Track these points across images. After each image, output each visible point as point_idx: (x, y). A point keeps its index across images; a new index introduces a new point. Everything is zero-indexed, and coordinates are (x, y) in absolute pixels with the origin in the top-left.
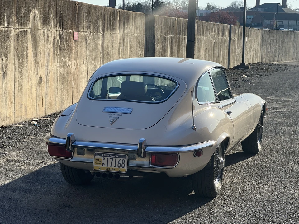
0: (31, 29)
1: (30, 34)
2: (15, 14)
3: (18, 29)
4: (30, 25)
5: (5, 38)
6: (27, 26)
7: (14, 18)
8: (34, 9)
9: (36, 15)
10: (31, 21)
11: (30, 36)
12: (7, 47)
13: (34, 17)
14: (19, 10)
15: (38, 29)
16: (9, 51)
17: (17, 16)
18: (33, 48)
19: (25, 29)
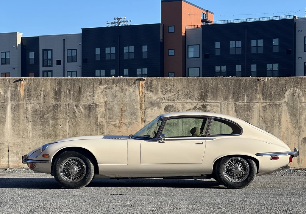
0: (287, 103)
1: (285, 106)
2: (262, 93)
3: (266, 103)
4: (286, 99)
5: (246, 109)
6: (280, 100)
7: (260, 96)
8: (293, 89)
9: (296, 92)
10: (287, 97)
11: (285, 107)
12: (248, 115)
13: (293, 94)
14: (267, 90)
15: (301, 102)
16: (251, 118)
17: (263, 94)
18: (290, 116)
19: (277, 102)
